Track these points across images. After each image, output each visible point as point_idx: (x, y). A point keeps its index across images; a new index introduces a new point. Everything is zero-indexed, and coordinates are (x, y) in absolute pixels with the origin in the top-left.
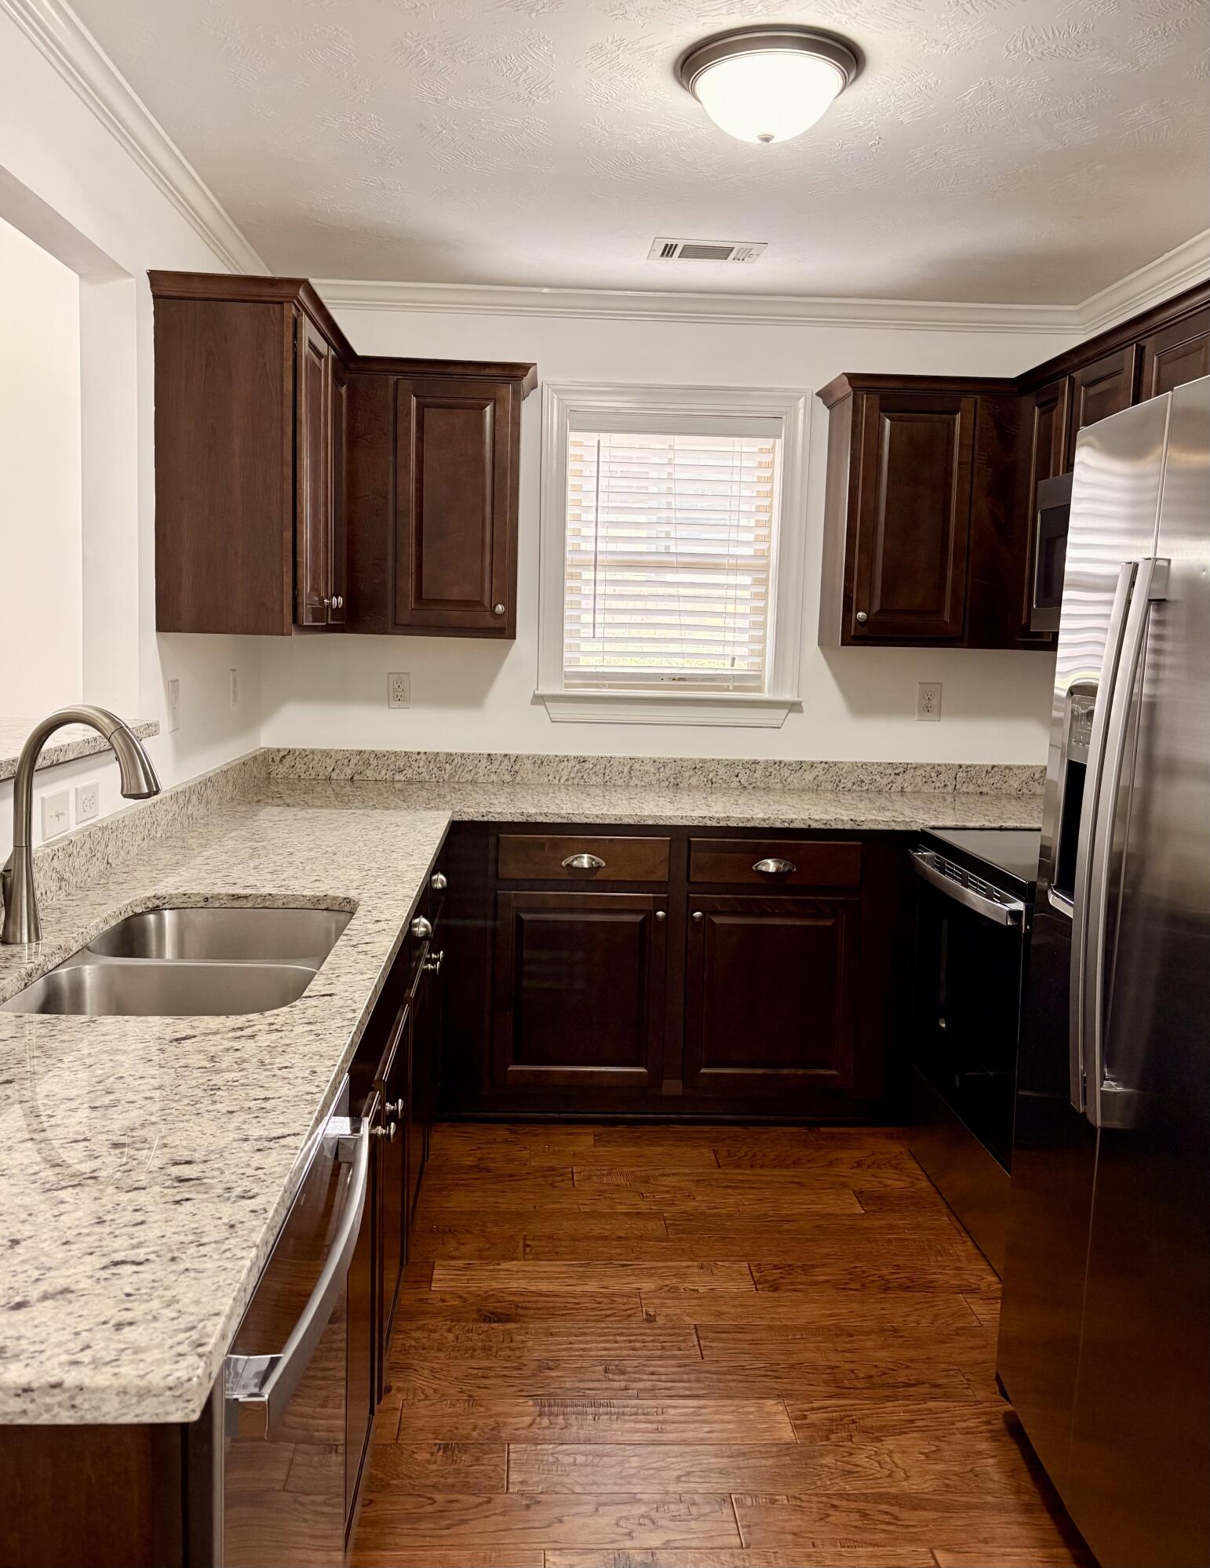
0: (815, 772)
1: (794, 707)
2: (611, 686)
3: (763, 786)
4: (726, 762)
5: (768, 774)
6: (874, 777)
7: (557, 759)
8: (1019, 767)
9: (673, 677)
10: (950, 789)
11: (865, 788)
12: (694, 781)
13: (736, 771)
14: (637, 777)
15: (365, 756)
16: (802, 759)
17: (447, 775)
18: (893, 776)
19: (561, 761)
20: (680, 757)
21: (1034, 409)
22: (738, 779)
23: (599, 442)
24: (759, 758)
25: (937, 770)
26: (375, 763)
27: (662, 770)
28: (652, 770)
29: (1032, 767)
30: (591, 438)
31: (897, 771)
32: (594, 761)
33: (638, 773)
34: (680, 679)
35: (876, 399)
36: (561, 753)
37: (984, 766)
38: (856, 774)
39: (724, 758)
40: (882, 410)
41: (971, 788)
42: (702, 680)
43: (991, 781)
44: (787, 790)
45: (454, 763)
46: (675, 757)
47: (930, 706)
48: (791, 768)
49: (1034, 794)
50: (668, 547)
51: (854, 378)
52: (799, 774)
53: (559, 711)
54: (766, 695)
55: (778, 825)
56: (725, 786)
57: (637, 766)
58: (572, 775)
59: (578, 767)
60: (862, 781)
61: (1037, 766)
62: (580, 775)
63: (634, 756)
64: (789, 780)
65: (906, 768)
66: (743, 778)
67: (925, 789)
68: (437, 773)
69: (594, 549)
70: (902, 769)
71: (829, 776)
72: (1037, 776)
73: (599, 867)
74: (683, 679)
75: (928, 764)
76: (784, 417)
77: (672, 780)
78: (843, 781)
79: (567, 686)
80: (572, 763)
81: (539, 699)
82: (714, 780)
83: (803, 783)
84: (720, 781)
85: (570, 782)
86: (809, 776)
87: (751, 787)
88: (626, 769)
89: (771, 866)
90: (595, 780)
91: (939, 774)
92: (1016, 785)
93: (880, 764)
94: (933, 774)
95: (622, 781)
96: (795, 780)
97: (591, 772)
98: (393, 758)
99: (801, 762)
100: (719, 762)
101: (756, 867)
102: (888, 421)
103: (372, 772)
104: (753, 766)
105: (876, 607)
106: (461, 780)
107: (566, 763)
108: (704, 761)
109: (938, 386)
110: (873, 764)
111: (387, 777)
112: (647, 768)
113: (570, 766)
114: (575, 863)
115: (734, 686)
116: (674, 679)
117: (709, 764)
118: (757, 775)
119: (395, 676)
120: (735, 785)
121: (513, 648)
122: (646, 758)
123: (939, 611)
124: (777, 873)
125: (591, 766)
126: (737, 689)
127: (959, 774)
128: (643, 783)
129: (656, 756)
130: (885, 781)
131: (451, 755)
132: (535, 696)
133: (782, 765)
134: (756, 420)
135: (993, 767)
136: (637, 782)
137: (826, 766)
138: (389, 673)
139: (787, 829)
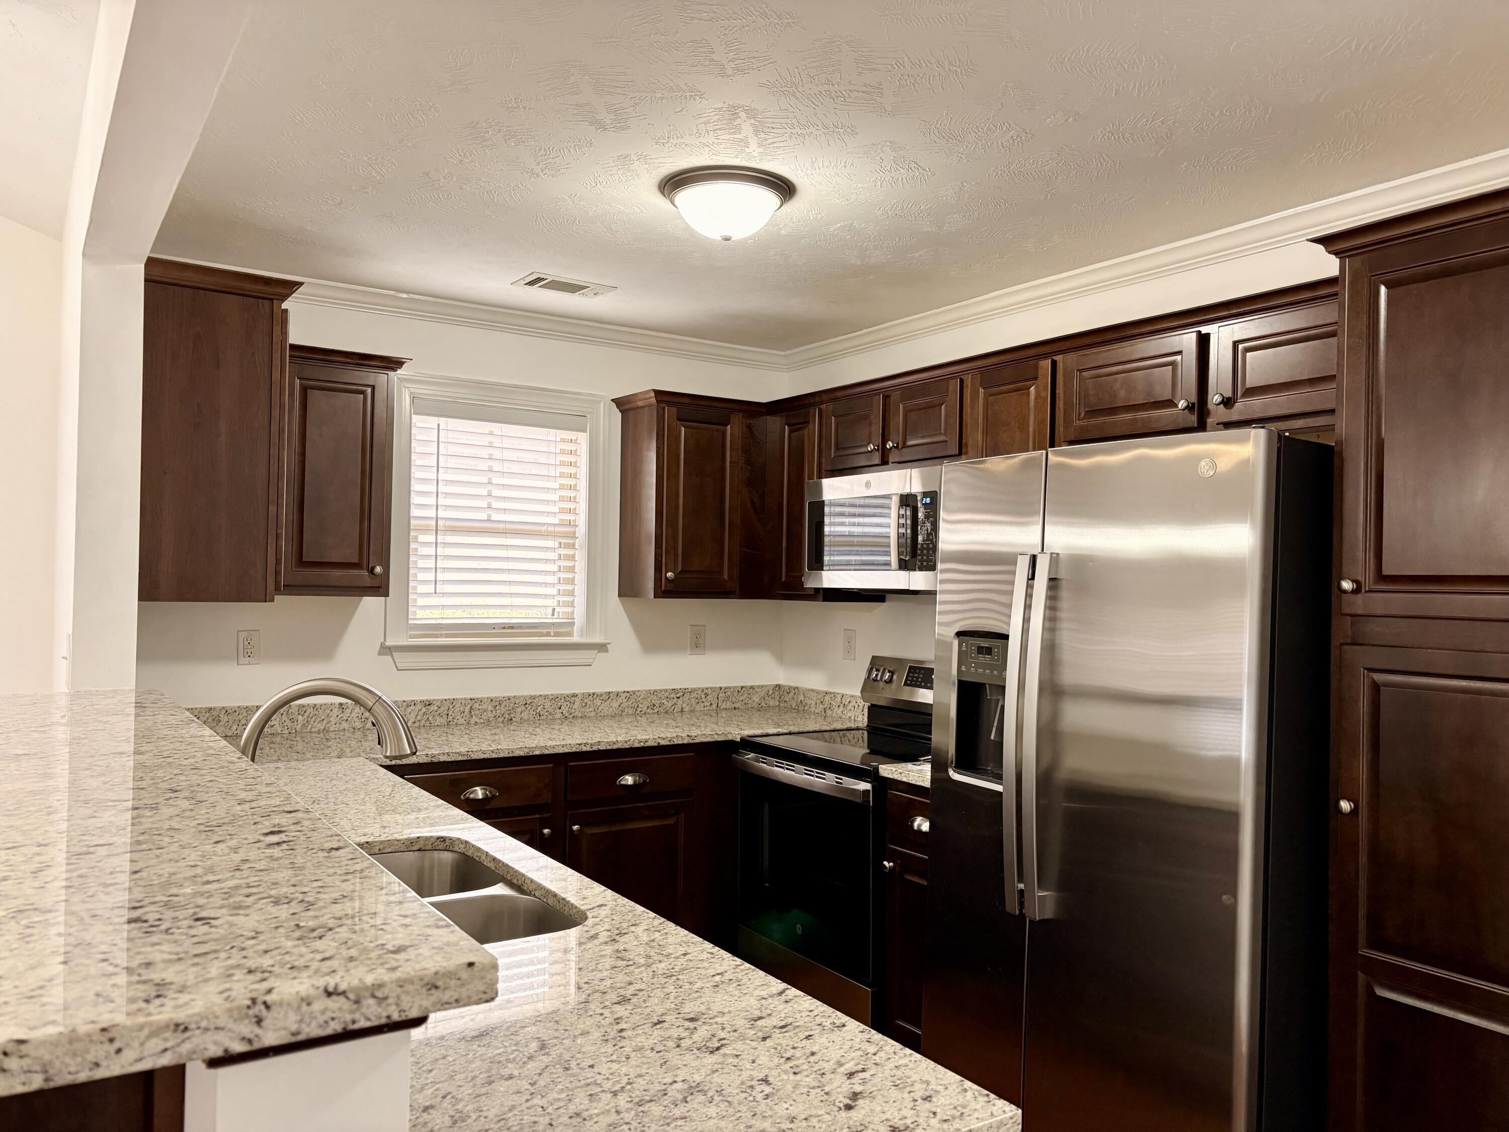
0: (620, 700)
1: (602, 648)
2: (447, 636)
3: (580, 715)
4: (551, 697)
5: (584, 704)
6: (663, 701)
7: (405, 704)
8: (759, 687)
9: (503, 626)
10: (714, 706)
11: (656, 711)
12: (525, 715)
13: (559, 704)
14: (477, 716)
15: (215, 713)
16: (610, 691)
17: (299, 726)
18: (675, 699)
19: (409, 706)
20: (513, 695)
21: (785, 428)
22: (561, 711)
23: (439, 425)
24: (576, 692)
25: (705, 692)
26: (226, 719)
27: (498, 708)
28: (490, 708)
29: (767, 686)
30: (433, 421)
31: (678, 695)
32: (439, 703)
33: (478, 712)
34: (509, 628)
35: (674, 410)
36: (409, 698)
37: (736, 687)
38: (649, 700)
39: (549, 693)
40: (679, 420)
41: (728, 705)
42: (527, 628)
43: (741, 698)
44: (600, 717)
45: (306, 714)
46: (510, 695)
47: (698, 645)
48: (601, 698)
49: (769, 707)
50: (489, 516)
51: (658, 393)
52: (608, 703)
53: (403, 659)
54: (576, 639)
55: (636, 745)
56: (550, 717)
57: (476, 706)
58: (419, 718)
59: (424, 710)
60: (654, 705)
61: (770, 685)
62: (426, 717)
63: (472, 696)
64: (600, 708)
65: (685, 692)
66: (565, 709)
67: (698, 708)
68: (289, 725)
69: (435, 516)
70: (681, 694)
71: (630, 703)
72: (771, 692)
73: (493, 796)
74: (512, 628)
75: (699, 688)
76: (588, 416)
77: (507, 716)
78: (640, 706)
79: (412, 637)
80: (419, 707)
81: (386, 650)
82: (542, 713)
83: (611, 710)
84: (547, 714)
85: (417, 725)
86: (615, 704)
87: (571, 716)
88: (467, 709)
89: (629, 780)
90: (439, 721)
91: (706, 695)
92: (757, 700)
93: (666, 691)
94: (703, 696)
95: (463, 720)
96: (605, 708)
97: (436, 714)
98: (245, 714)
99: (609, 693)
100: (546, 697)
101: (620, 782)
102: (683, 429)
103: (222, 728)
104: (573, 698)
105: (680, 569)
106: (313, 730)
107: (413, 707)
108: (533, 697)
109: (715, 404)
110: (661, 691)
111: (238, 732)
112: (485, 707)
113: (417, 710)
114: (472, 796)
115: (555, 632)
116: (504, 628)
117: (537, 699)
118: (575, 706)
119: (245, 634)
120: (558, 716)
121: (361, 604)
122: (484, 698)
123: (721, 572)
124: (634, 786)
125: (436, 708)
126: (557, 634)
127: (720, 695)
128: (482, 721)
129: (493, 695)
130: (670, 704)
131: (303, 706)
132: (383, 646)
133: (595, 697)
134: (568, 417)
135: (742, 687)
136: (476, 720)
137: (628, 694)
138: (238, 631)
139: (643, 747)
